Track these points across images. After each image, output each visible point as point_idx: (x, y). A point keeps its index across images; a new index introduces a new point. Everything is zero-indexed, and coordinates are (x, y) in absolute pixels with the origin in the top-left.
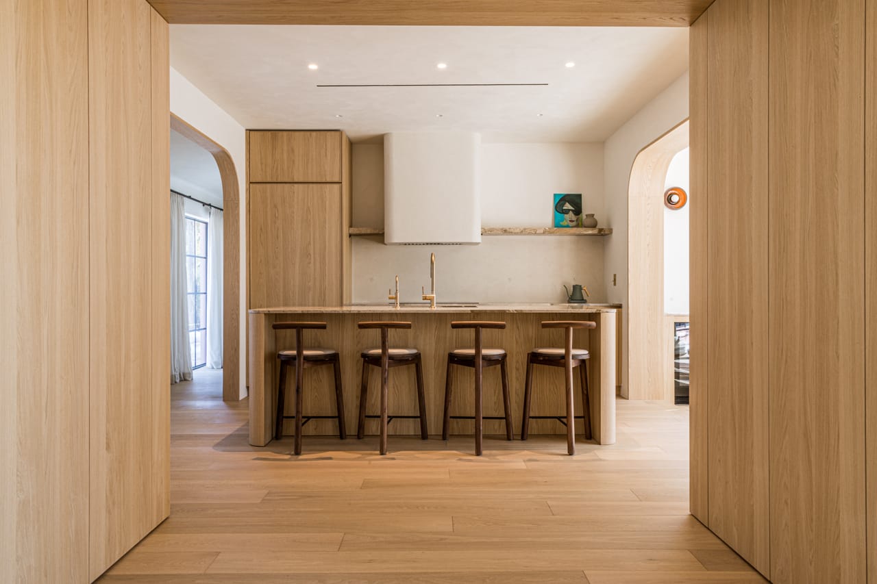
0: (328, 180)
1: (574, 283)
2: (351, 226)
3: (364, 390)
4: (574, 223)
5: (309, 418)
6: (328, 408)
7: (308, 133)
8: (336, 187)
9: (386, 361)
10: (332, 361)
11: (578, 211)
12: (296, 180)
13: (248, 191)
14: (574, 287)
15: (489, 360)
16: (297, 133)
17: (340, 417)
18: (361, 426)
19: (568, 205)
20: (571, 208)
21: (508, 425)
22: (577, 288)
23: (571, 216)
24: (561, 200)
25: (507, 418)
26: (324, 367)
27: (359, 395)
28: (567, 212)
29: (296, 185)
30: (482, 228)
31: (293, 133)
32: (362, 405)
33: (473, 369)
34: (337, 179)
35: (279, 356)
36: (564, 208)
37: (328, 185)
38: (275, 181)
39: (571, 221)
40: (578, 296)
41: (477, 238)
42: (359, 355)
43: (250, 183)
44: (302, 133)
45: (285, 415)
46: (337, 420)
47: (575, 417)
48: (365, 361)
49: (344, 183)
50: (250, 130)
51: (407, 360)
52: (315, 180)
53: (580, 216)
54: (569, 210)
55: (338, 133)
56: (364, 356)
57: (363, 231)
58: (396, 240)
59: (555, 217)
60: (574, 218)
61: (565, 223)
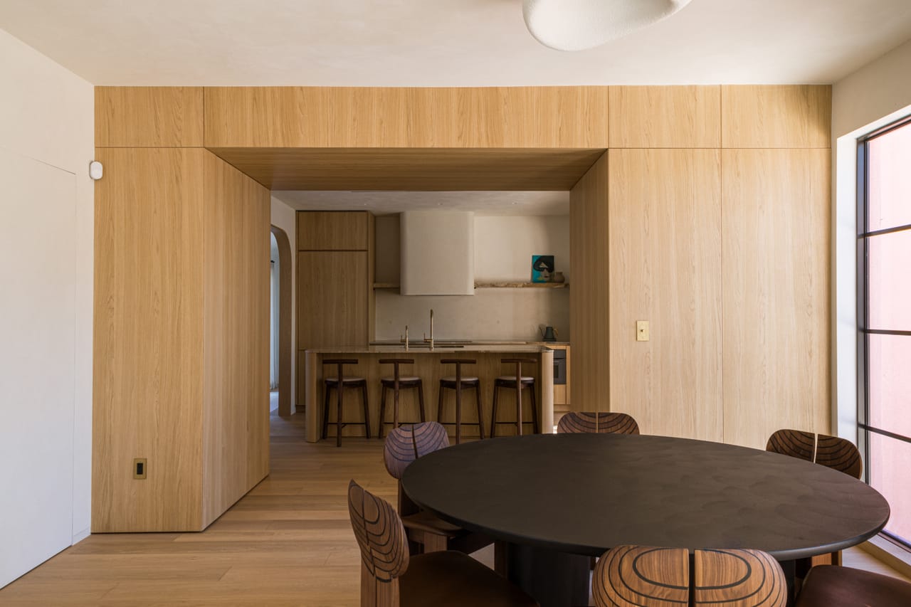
0: (358, 249)
1: (547, 325)
2: (375, 282)
3: (383, 405)
4: (548, 279)
5: (345, 424)
6: (358, 417)
7: (343, 213)
8: (364, 253)
9: (397, 385)
10: (362, 385)
11: (551, 268)
12: (333, 248)
13: (297, 256)
14: (547, 328)
15: (466, 385)
16: (334, 213)
17: (366, 423)
18: (381, 430)
19: (544, 265)
20: (545, 266)
21: (481, 430)
22: (549, 329)
23: (546, 273)
24: (537, 261)
25: (480, 424)
26: (356, 389)
27: (380, 408)
28: (542, 270)
29: (333, 252)
30: (475, 283)
31: (331, 213)
32: (382, 416)
33: (455, 391)
34: (364, 248)
35: (326, 381)
36: (541, 267)
37: (358, 253)
38: (317, 249)
39: (546, 277)
40: (550, 336)
41: (471, 291)
42: (380, 381)
43: (299, 251)
44: (338, 213)
45: (329, 422)
46: (364, 426)
47: (523, 423)
48: (384, 386)
49: (369, 252)
50: (299, 211)
51: (412, 385)
52: (348, 249)
53: (553, 273)
54: (544, 268)
55: (365, 213)
56: (383, 382)
57: (385, 285)
58: (408, 293)
59: (533, 274)
60: (548, 274)
61: (541, 279)
